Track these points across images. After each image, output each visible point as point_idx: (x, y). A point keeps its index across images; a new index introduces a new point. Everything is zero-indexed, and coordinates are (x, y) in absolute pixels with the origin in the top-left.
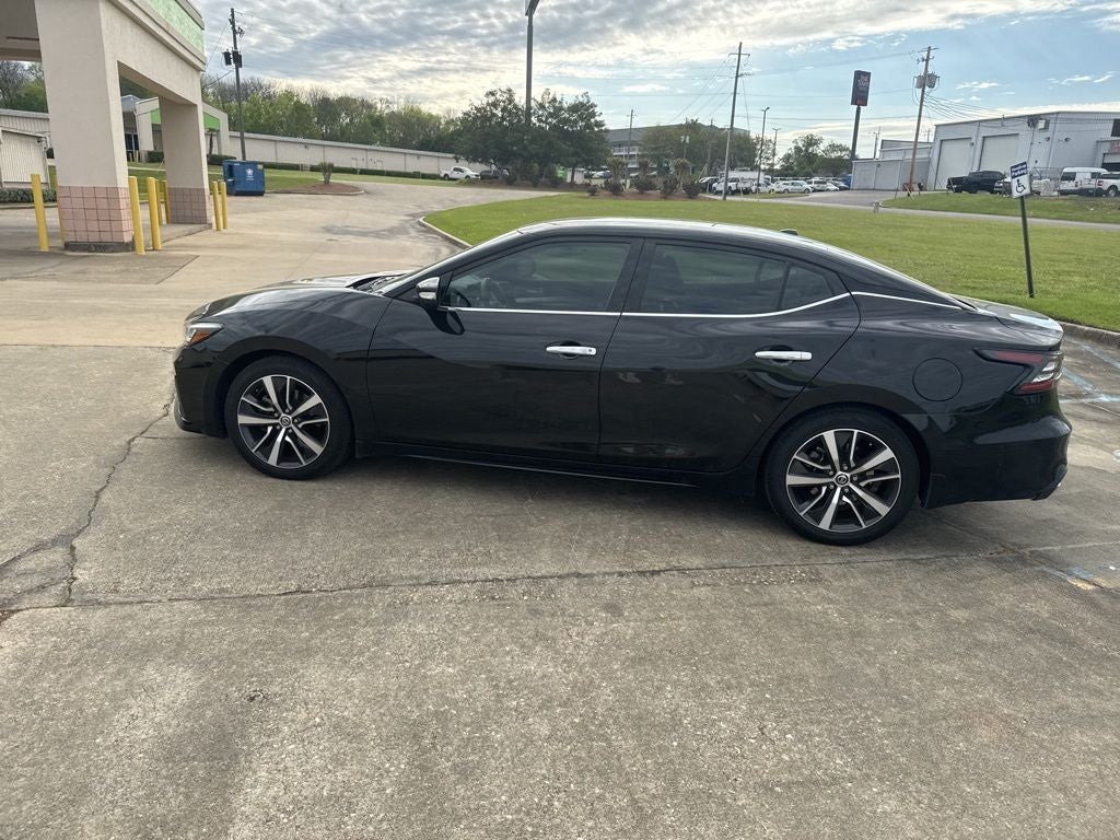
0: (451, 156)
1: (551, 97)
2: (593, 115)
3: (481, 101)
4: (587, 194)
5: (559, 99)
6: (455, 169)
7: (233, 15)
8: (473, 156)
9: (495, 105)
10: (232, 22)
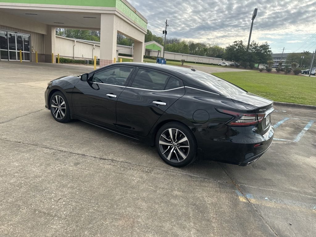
0: (221, 59)
1: (254, 43)
2: (268, 48)
3: (232, 44)
4: (259, 71)
5: (257, 44)
6: (223, 63)
7: (167, 21)
8: (228, 59)
9: (236, 45)
10: (166, 23)
